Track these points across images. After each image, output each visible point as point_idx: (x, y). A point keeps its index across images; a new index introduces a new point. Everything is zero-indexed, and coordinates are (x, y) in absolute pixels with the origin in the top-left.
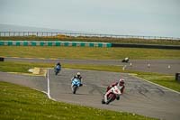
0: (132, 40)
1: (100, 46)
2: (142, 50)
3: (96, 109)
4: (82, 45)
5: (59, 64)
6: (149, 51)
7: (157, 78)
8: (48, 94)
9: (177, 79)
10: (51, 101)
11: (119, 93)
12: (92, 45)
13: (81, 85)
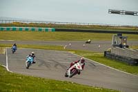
1: (47, 30)
4: (33, 30)
5: (15, 45)
8: (7, 67)
9: (105, 55)
10: (9, 72)
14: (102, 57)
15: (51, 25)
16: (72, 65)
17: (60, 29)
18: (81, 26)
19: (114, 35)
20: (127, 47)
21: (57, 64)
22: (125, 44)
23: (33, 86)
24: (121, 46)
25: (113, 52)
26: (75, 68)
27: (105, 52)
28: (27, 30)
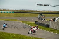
0: (21, 11)
2: (24, 14)
3: (9, 33)
4: (4, 12)
7: (29, 23)
11: (36, 30)
12: (7, 13)
13: (6, 27)
14: (34, 24)
15: (12, 10)
16: (32, 28)
17: (16, 12)
18: (25, 11)
19: (39, 14)
20: (45, 19)
21: (15, 27)
22: (43, 18)
23: (4, 36)
24: (42, 19)
25: (38, 22)
26: (33, 30)
27: (35, 22)
28: (2, 12)
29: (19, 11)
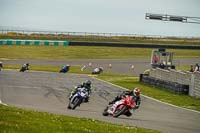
1: (56, 44)
4: (37, 43)
6: (110, 49)
7: (119, 79)
9: (141, 80)
15: (62, 37)
19: (154, 50)
20: (173, 67)
22: (169, 64)
25: (152, 75)
27: (141, 75)
29: (85, 38)
